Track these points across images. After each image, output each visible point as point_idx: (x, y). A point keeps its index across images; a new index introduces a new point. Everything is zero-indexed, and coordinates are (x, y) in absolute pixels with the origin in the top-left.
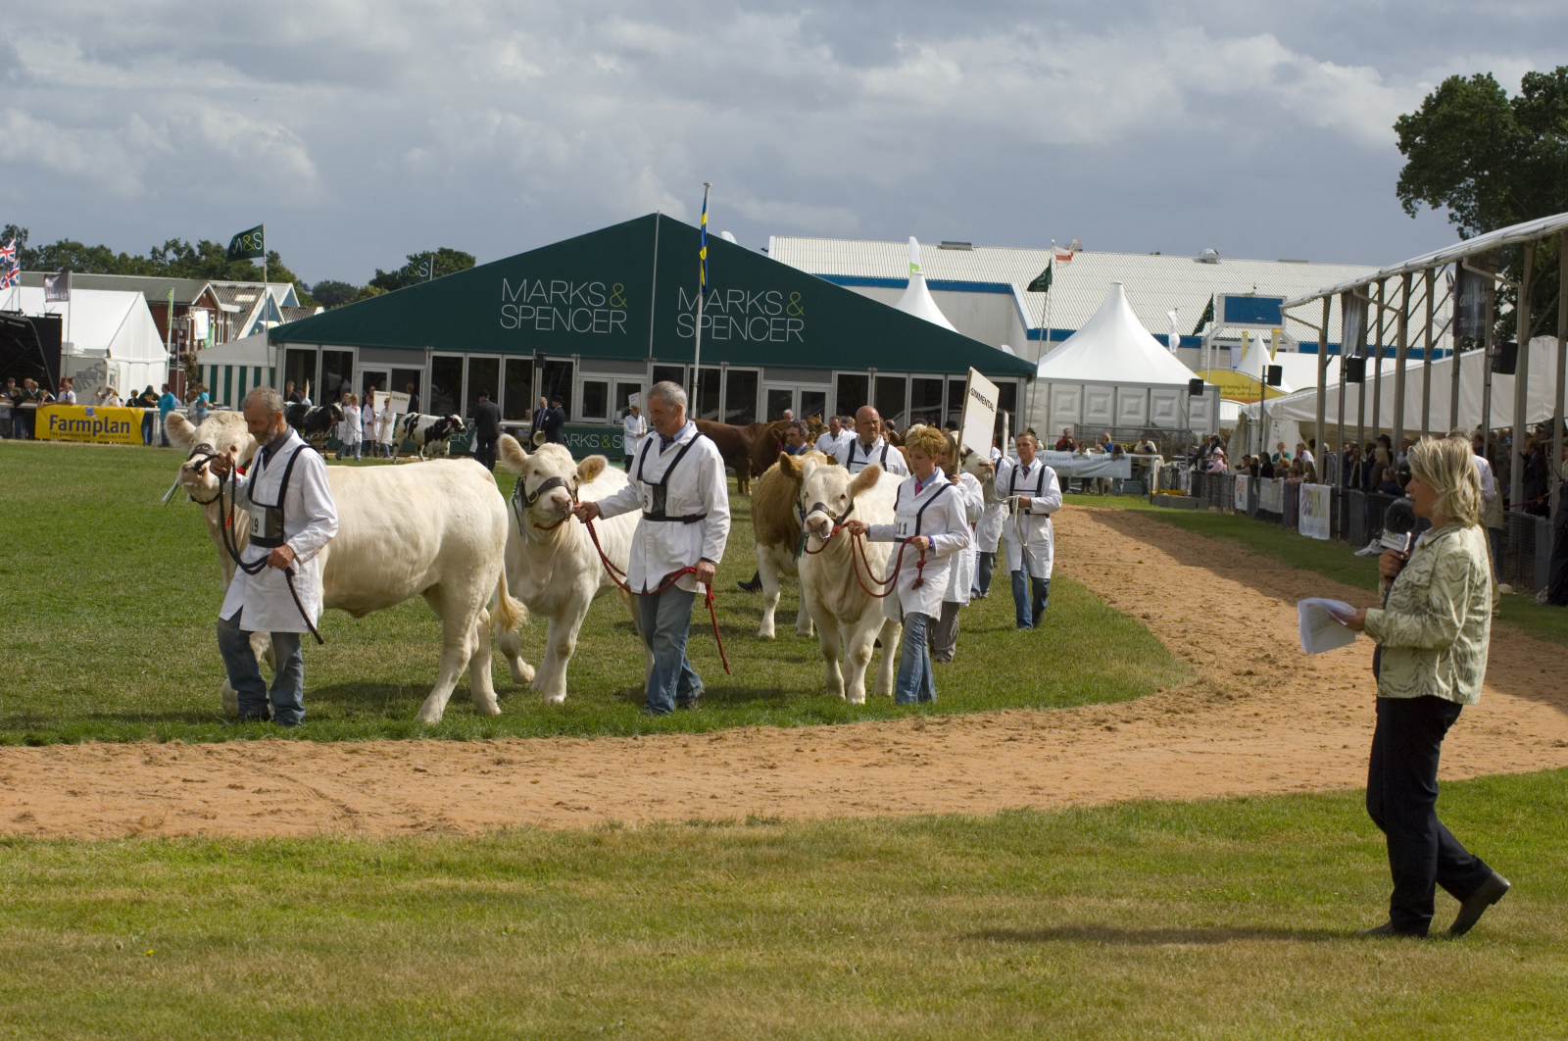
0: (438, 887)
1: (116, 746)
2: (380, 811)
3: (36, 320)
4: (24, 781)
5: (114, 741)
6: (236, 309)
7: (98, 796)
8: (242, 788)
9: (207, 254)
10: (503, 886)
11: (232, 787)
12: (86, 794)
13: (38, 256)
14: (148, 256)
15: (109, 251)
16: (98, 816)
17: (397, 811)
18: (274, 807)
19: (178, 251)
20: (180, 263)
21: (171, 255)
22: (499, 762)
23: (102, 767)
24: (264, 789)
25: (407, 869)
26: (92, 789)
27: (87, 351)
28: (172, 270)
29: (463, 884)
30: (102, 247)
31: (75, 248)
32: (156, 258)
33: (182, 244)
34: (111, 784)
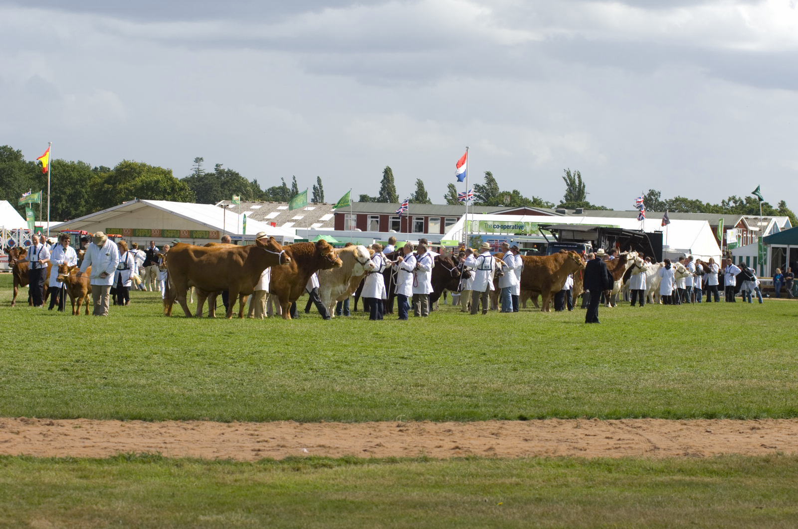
0: (674, 480)
1: (563, 421)
2: (671, 448)
3: (650, 234)
4: (506, 435)
5: (565, 418)
6: (757, 229)
7: (537, 441)
8: (612, 438)
9: (750, 203)
10: (708, 480)
11: (607, 438)
12: (532, 440)
13: (665, 205)
14: (720, 204)
15: (701, 202)
16: (527, 449)
17: (680, 448)
18: (618, 446)
19: (735, 202)
20: (736, 208)
21: (732, 204)
22: (753, 428)
23: (551, 429)
24: (622, 438)
25: (663, 472)
26: (537, 438)
27: (677, 250)
28: (732, 211)
29: (687, 478)
30: (697, 200)
31: (684, 201)
32: (724, 205)
33: (737, 198)
34: (549, 436)
